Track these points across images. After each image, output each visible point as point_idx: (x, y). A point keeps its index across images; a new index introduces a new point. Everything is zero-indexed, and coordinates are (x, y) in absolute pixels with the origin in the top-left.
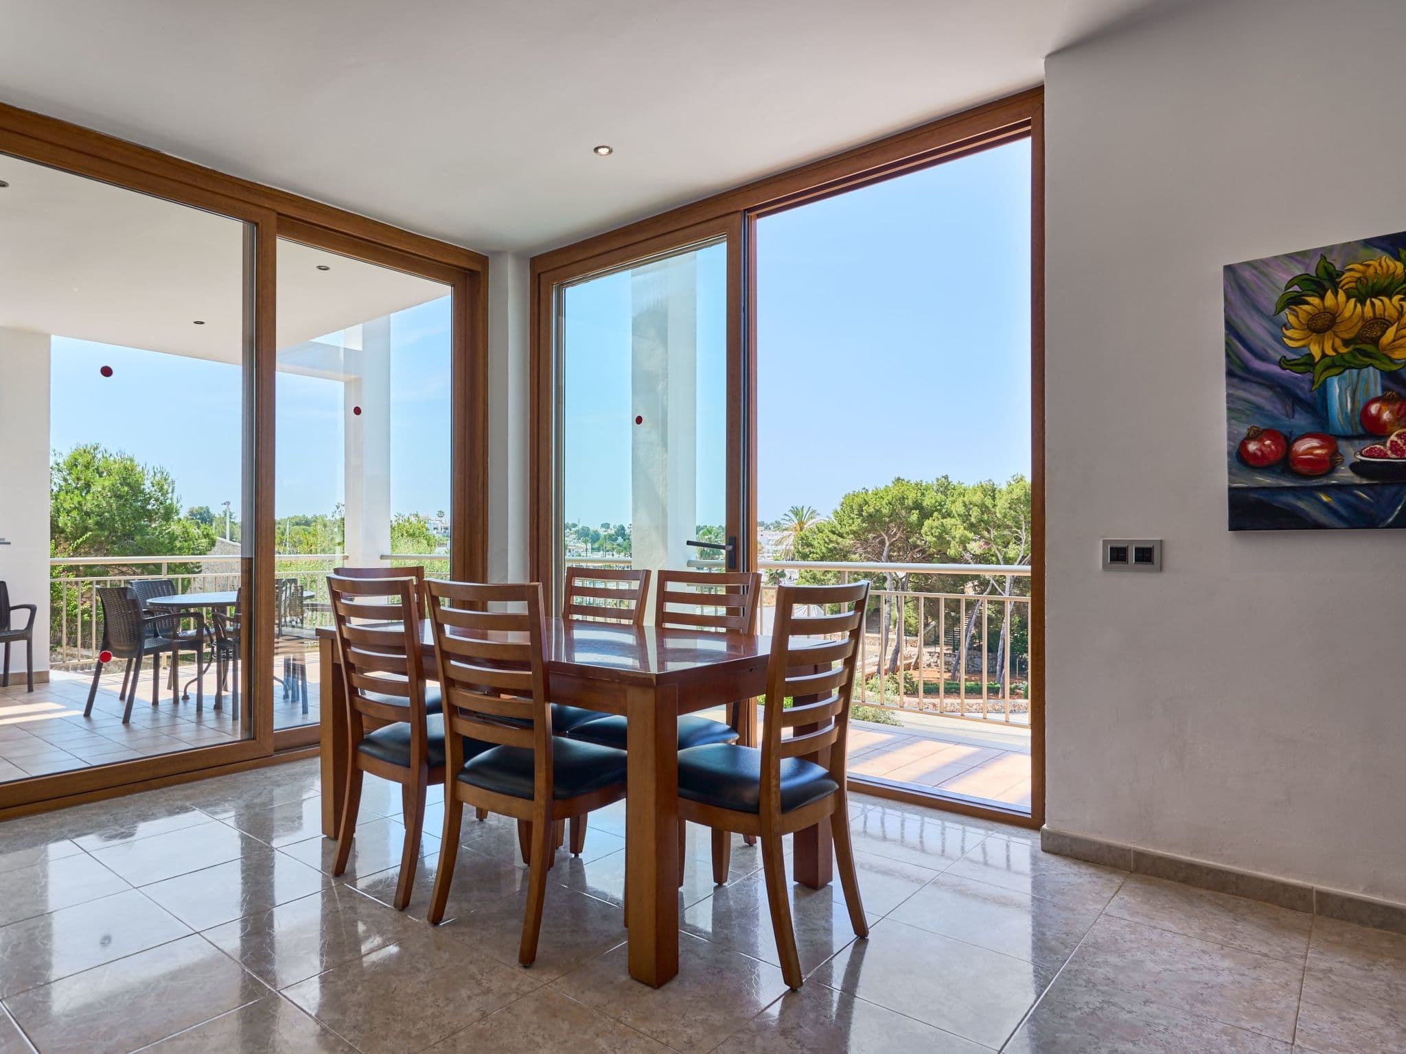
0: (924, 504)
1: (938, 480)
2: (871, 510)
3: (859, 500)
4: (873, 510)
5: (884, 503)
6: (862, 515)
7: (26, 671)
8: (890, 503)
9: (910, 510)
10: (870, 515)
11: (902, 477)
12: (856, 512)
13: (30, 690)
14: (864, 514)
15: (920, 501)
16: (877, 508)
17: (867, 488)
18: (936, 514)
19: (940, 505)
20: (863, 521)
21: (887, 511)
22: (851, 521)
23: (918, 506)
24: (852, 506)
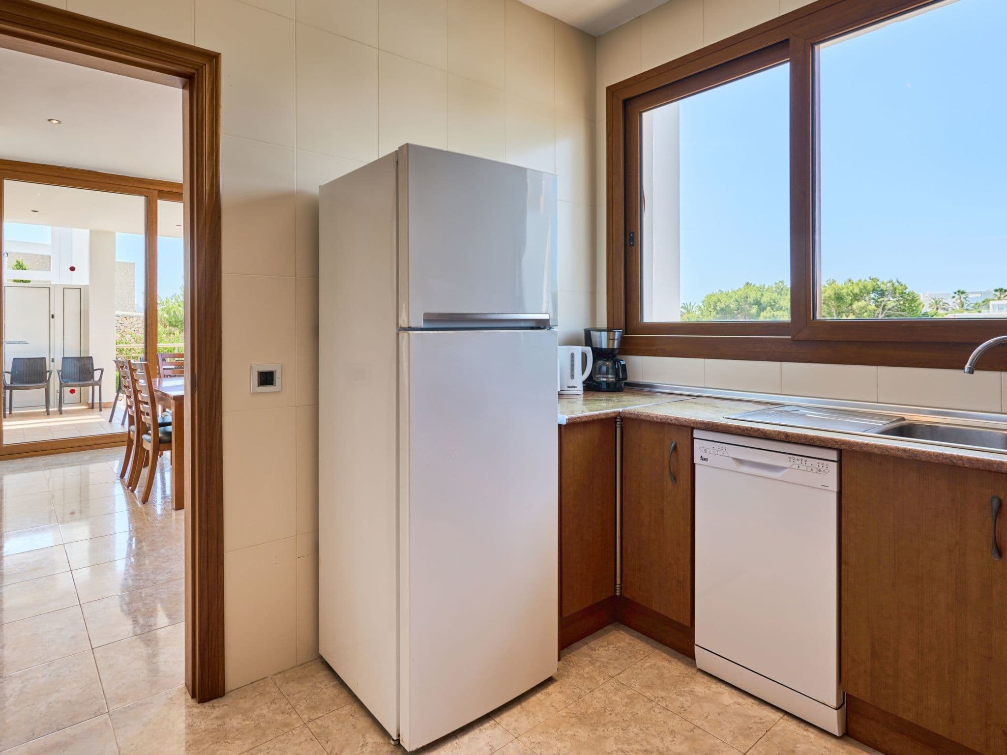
0: (762, 301)
1: (776, 283)
2: (723, 305)
3: (714, 299)
4: (724, 305)
5: (732, 300)
6: (715, 309)
7: (99, 401)
8: (737, 301)
9: (751, 305)
10: (722, 309)
11: (750, 282)
12: (712, 307)
13: (101, 410)
14: (718, 308)
15: (759, 299)
16: (727, 304)
17: (722, 290)
18: (769, 308)
19: (774, 302)
20: (717, 313)
21: (734, 306)
22: (709, 313)
23: (757, 303)
24: (709, 304)
